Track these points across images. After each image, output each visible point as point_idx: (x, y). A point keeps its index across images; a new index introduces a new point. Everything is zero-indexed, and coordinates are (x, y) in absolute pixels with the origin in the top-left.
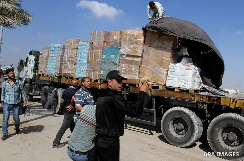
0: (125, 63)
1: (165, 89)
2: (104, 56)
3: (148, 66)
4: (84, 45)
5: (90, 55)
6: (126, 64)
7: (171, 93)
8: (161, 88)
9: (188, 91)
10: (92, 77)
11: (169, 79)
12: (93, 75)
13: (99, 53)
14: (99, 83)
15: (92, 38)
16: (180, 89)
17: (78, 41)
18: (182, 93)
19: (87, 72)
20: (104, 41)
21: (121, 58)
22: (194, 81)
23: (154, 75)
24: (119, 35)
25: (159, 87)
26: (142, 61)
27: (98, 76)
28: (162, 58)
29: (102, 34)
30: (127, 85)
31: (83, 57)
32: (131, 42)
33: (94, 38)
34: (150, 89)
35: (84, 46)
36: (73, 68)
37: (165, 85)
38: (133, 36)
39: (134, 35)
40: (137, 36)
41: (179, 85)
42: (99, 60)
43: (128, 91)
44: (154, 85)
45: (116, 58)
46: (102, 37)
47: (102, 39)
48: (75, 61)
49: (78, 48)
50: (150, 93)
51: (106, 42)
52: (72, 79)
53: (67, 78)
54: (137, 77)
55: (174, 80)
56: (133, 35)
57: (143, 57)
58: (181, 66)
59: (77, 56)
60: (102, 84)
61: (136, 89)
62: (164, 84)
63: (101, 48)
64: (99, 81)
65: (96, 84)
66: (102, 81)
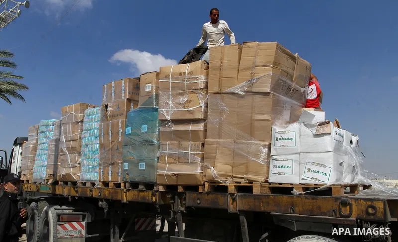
0: (171, 140)
1: (268, 191)
2: (129, 130)
3: (220, 140)
4: (93, 114)
5: (103, 132)
6: (173, 142)
7: (284, 198)
8: (256, 191)
9: (328, 191)
10: (110, 177)
11: (274, 166)
12: (110, 172)
13: (120, 124)
14: (123, 190)
15: (107, 96)
16: (306, 188)
17: (84, 107)
18: (313, 199)
19: (100, 169)
20: (129, 100)
21: (162, 129)
22: (341, 164)
23: (237, 161)
24: (154, 81)
25: (252, 186)
26: (206, 131)
27: (120, 174)
28: (251, 117)
29: (123, 85)
30: (180, 190)
31: (93, 138)
32: (179, 90)
33: (109, 97)
34: (232, 195)
35: (93, 116)
36: (76, 163)
37: (267, 182)
38: (183, 76)
39: (184, 74)
40: (190, 74)
41: (303, 179)
42: (120, 140)
43: (184, 203)
44: (240, 183)
45: (151, 130)
46: (123, 92)
47: (125, 96)
48: (78, 147)
49: (84, 121)
50: (232, 204)
51: (132, 102)
52: (76, 185)
53: (66, 183)
54: (199, 168)
55: (288, 167)
56: (180, 74)
57: (209, 120)
58: (300, 130)
59: (82, 136)
60: (128, 190)
61: (199, 196)
62: (261, 179)
63: (123, 114)
64: (123, 185)
65: (117, 193)
66: (128, 185)
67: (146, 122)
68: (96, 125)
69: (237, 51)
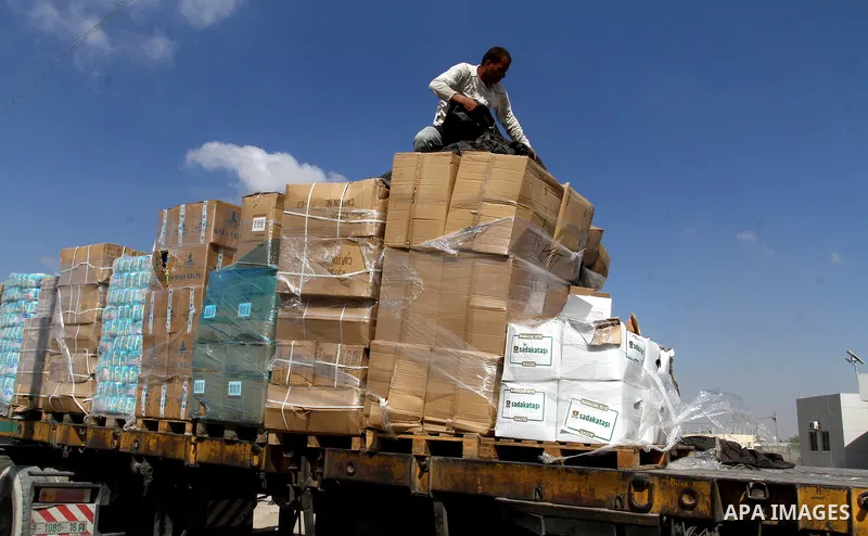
0: (300, 337)
1: (491, 454)
2: (211, 311)
3: (403, 345)
4: (133, 270)
5: (152, 310)
6: (305, 343)
7: (523, 474)
8: (470, 449)
9: (609, 458)
10: (162, 409)
11: (508, 402)
12: (163, 399)
13: (192, 297)
14: (189, 438)
15: (167, 233)
16: (567, 450)
17: (112, 252)
18: (581, 473)
19: (140, 389)
20: (215, 247)
21: (281, 313)
22: (637, 405)
23: (436, 388)
24: (272, 212)
25: (461, 443)
26: (374, 323)
27: (184, 403)
28: (468, 301)
29: (205, 213)
30: (313, 443)
31: (129, 321)
32: (323, 234)
33: (172, 237)
34: (420, 458)
35: (132, 274)
36: (86, 373)
37: (491, 434)
38: (334, 208)
39: (336, 203)
40: (348, 203)
41: (563, 432)
42: (189, 330)
43: (318, 470)
44: (437, 434)
45: (259, 312)
46: (204, 228)
47: (207, 237)
48: (93, 337)
49: (111, 283)
50: (420, 477)
51: (222, 251)
52: (82, 422)
53: (58, 417)
54: (356, 400)
55: (536, 406)
56: (329, 203)
57: (381, 302)
58: (562, 333)
59: (105, 316)
60: (201, 440)
61: (352, 458)
62: (482, 428)
63: (199, 275)
64: (189, 426)
65: (175, 444)
66: (200, 427)
67: (248, 295)
68: (138, 294)
69: (449, 167)
